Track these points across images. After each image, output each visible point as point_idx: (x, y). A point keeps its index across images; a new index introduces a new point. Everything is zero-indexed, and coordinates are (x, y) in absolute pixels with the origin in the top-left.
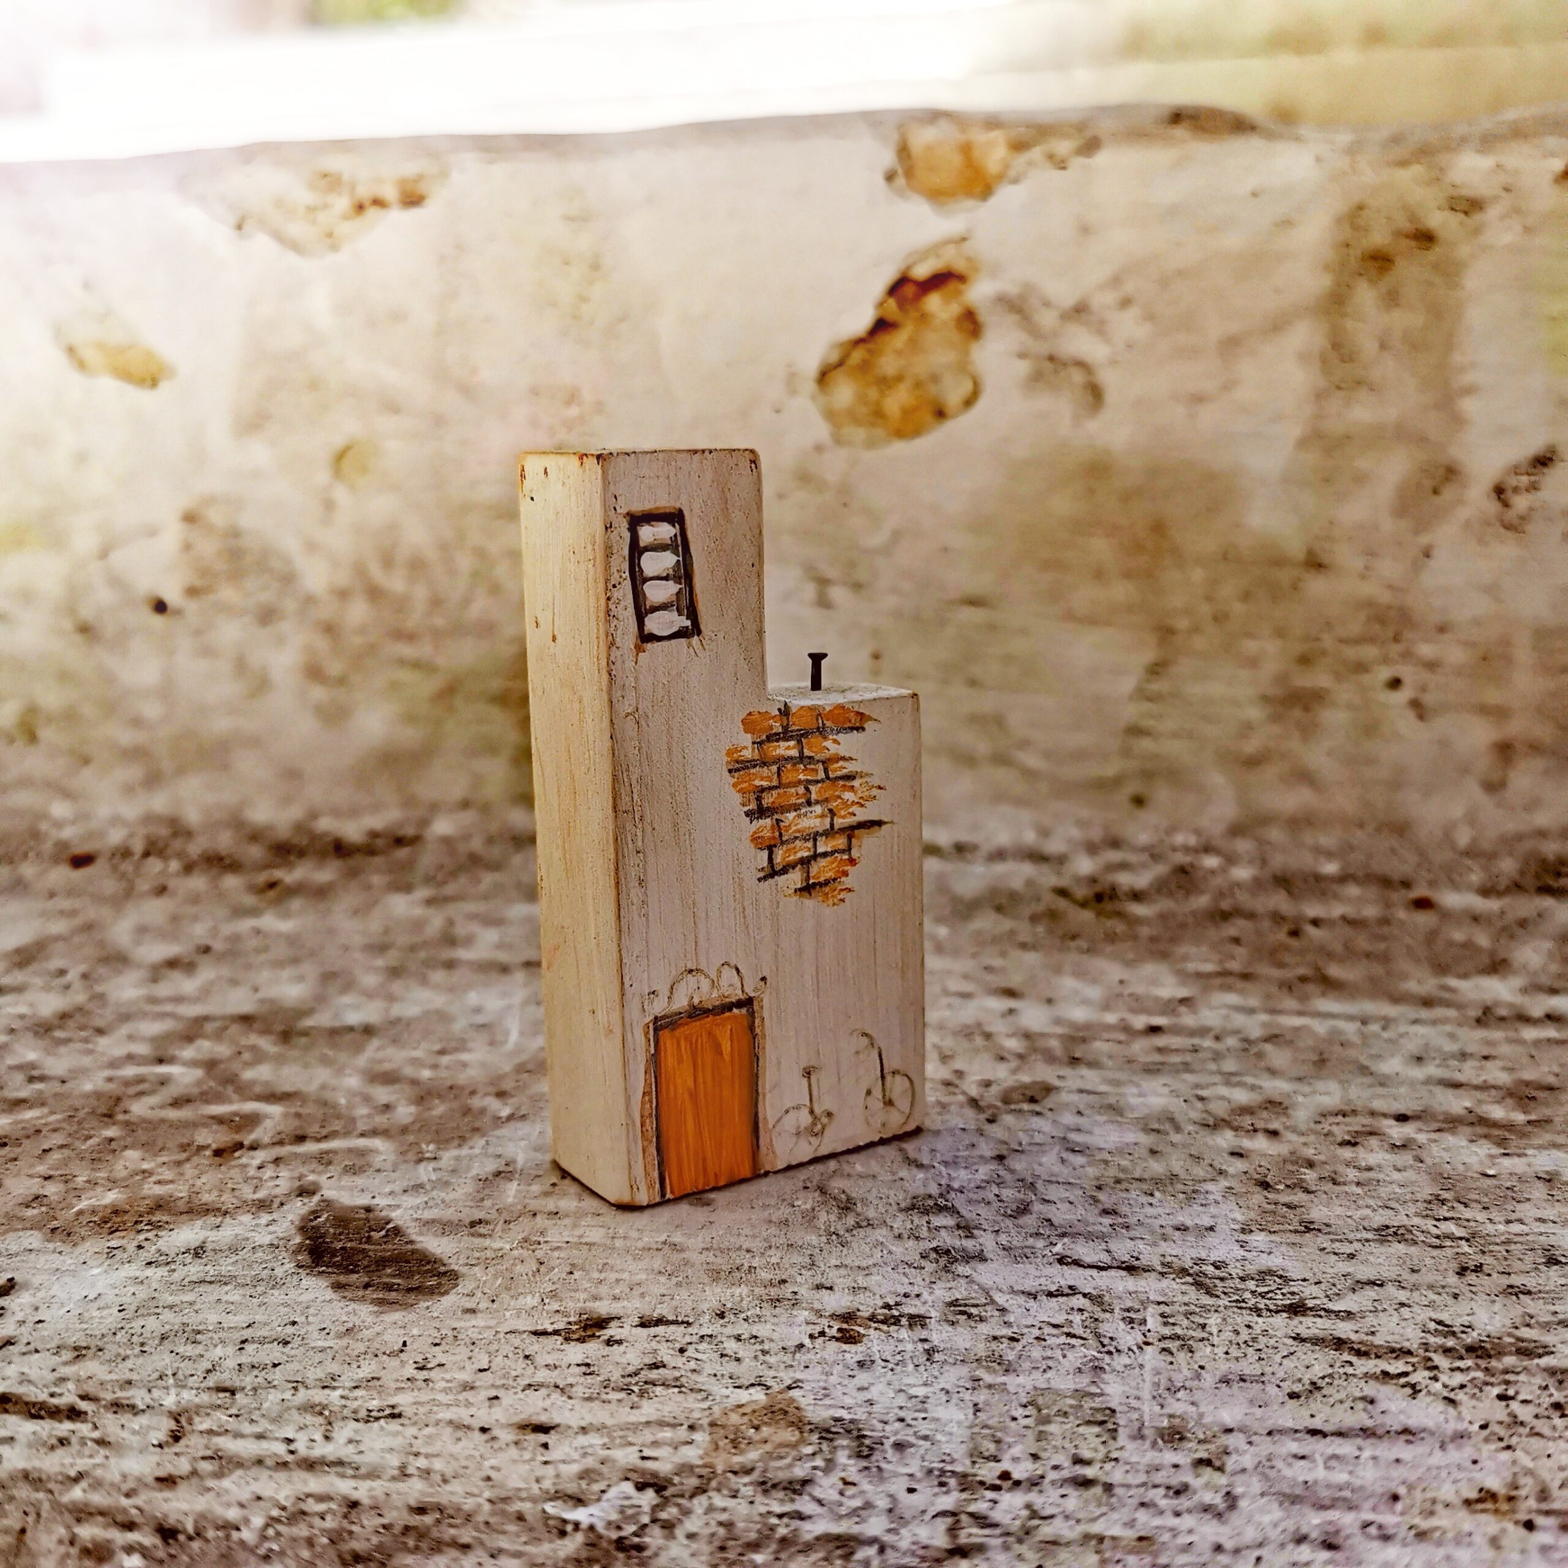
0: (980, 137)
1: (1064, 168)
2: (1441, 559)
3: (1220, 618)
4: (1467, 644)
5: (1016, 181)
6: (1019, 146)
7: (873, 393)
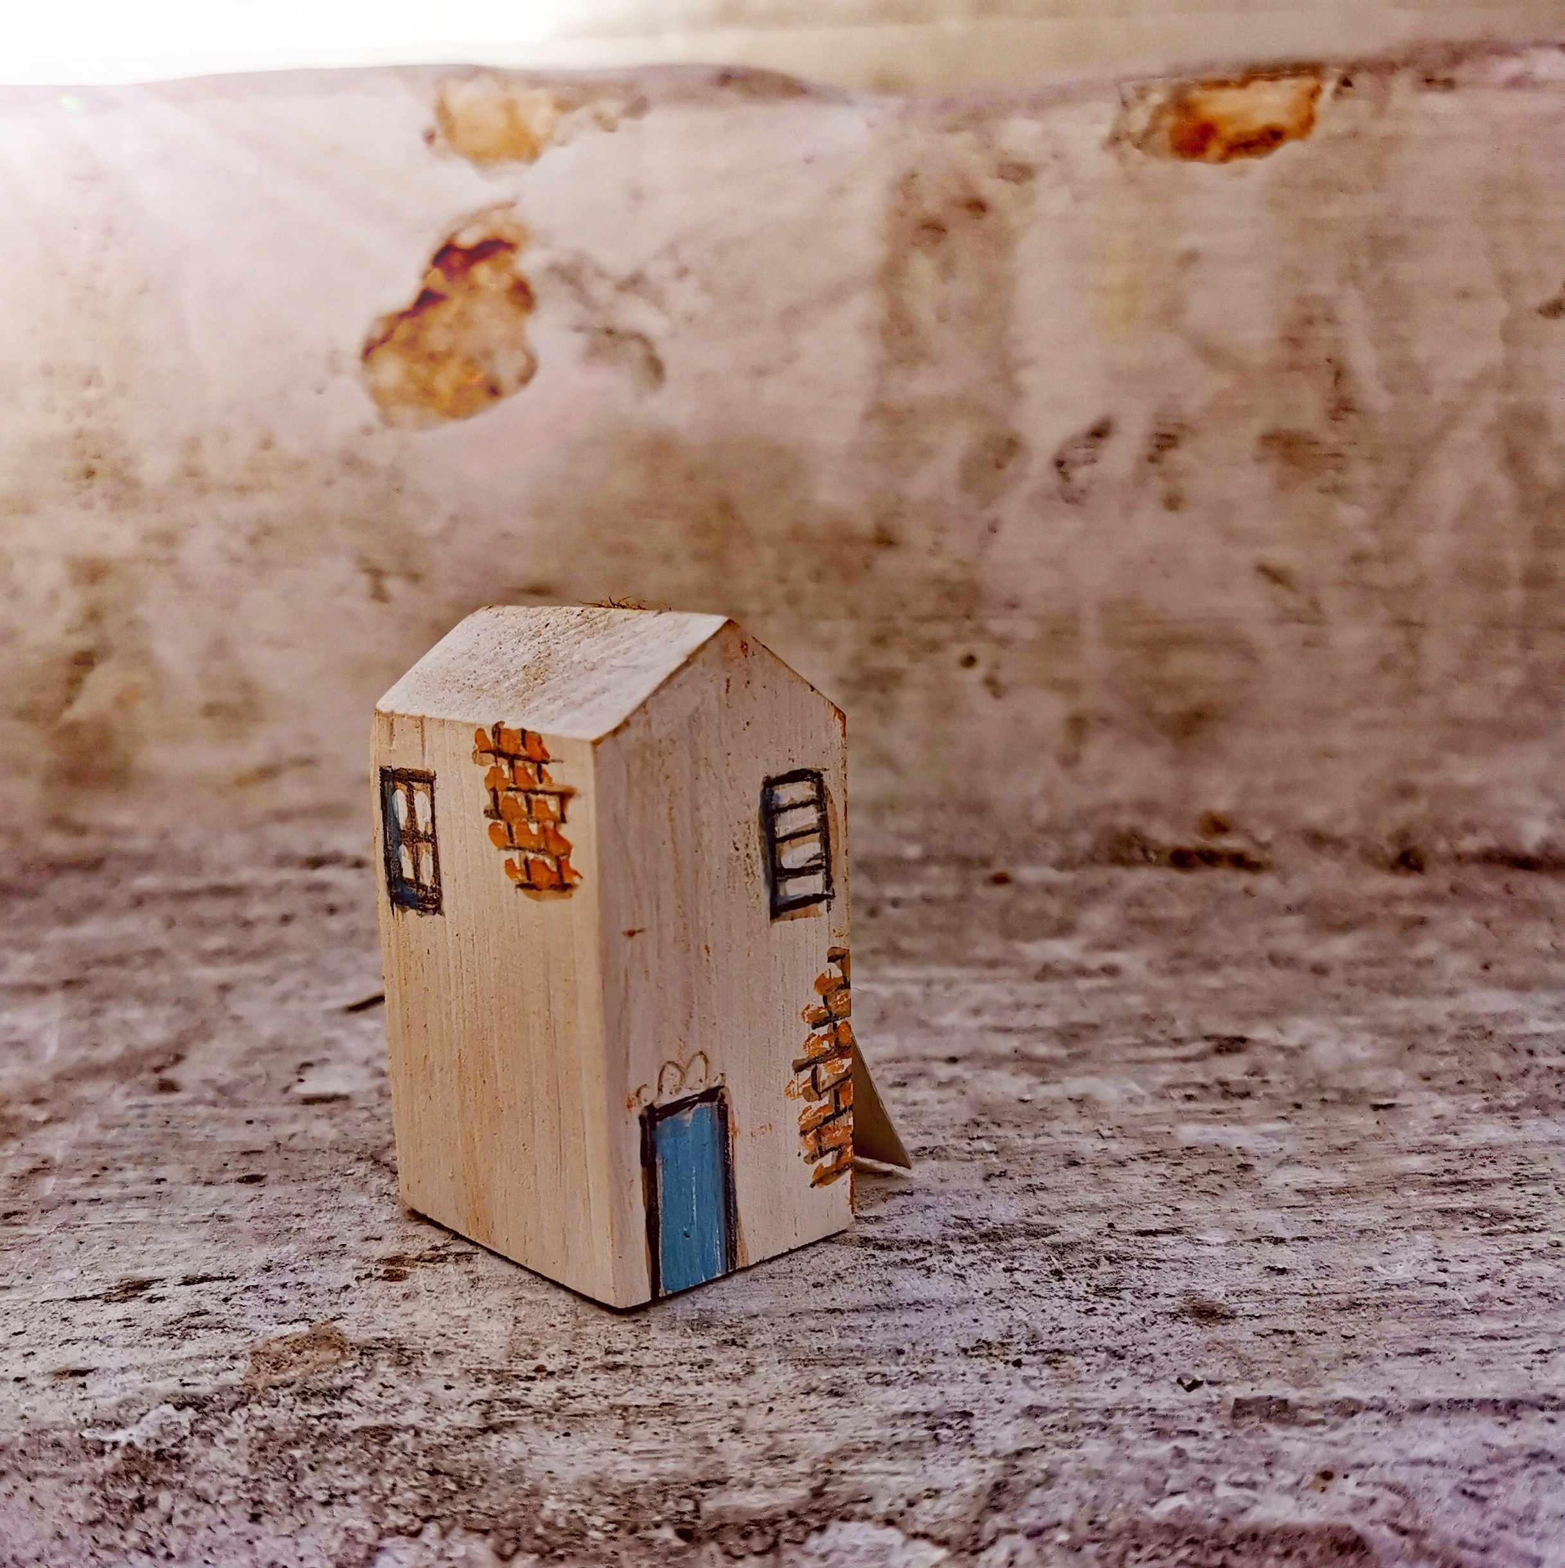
0: (523, 95)
1: (612, 130)
2: (1007, 534)
3: (793, 599)
4: (1036, 619)
5: (562, 143)
6: (564, 106)
7: (421, 370)
